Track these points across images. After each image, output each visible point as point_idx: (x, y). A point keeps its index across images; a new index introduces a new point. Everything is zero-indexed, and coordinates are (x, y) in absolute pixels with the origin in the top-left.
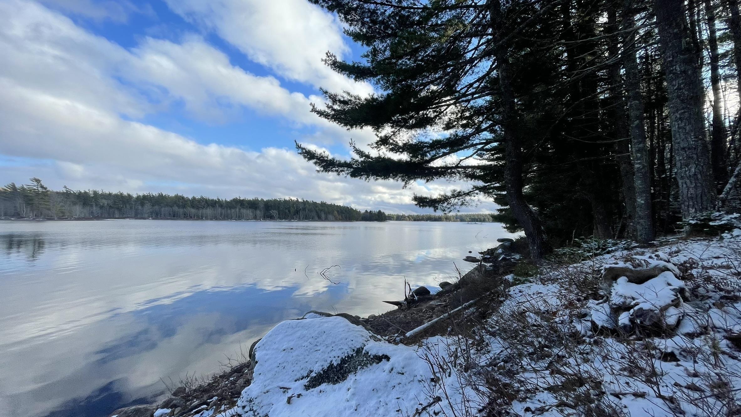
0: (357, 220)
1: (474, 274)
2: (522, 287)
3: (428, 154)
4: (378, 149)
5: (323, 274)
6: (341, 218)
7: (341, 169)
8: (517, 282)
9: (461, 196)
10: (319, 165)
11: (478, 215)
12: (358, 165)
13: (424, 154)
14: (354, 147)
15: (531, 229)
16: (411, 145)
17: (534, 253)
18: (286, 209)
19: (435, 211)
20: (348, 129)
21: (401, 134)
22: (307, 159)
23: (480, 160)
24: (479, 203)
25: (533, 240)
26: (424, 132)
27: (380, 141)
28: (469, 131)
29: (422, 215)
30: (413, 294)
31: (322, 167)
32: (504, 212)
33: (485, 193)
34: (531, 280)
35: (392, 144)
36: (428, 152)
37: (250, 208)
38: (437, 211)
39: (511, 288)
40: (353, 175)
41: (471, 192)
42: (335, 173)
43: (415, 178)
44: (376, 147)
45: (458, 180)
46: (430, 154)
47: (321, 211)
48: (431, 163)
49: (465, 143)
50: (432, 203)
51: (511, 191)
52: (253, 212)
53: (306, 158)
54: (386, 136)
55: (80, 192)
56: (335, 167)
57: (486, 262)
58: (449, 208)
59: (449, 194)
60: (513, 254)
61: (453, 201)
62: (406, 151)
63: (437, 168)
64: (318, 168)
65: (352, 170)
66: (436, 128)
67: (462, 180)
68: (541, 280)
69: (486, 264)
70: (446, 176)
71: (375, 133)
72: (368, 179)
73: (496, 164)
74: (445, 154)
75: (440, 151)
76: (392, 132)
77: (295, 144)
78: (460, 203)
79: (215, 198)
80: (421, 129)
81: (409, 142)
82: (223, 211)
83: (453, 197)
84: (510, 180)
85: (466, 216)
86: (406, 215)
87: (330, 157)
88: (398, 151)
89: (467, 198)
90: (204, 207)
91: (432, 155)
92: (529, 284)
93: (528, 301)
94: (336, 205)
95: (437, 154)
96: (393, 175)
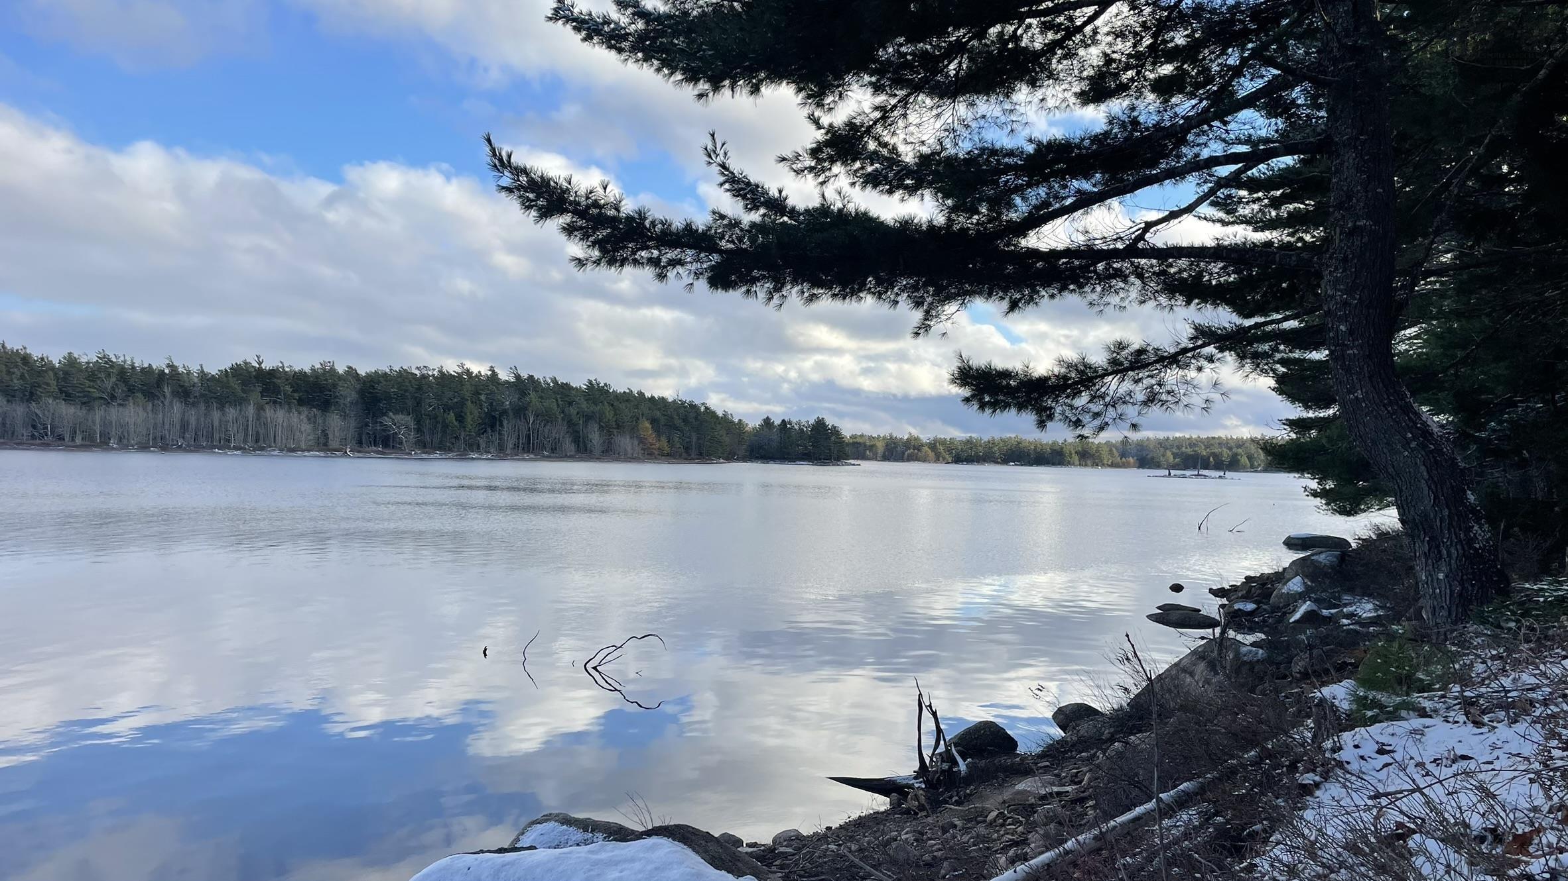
0: (731, 457)
1: (1192, 674)
2: (1390, 730)
3: (1018, 200)
4: (821, 179)
5: (592, 669)
6: (667, 450)
7: (671, 254)
8: (1369, 714)
9: (1145, 366)
10: (585, 237)
11: (1209, 443)
12: (740, 239)
13: (1001, 201)
14: (723, 166)
15: (1427, 503)
16: (951, 161)
17: (1434, 596)
18: (447, 408)
19: (1041, 424)
20: (701, 96)
21: (913, 118)
22: (534, 213)
23: (1224, 223)
24: (1216, 396)
25: (1434, 543)
26: (1004, 111)
27: (827, 143)
28: (1184, 106)
29: (986, 438)
30: (948, 751)
31: (594, 244)
32: (1314, 433)
33: (1242, 357)
34: (1427, 704)
35: (874, 157)
36: (1019, 190)
37: (301, 402)
38: (1049, 424)
39: (1346, 736)
40: (721, 279)
41: (1185, 351)
42: (648, 272)
43: (962, 295)
44: (811, 169)
45: (1135, 305)
46: (1024, 199)
47: (588, 418)
48: (1032, 233)
49: (1167, 156)
50: (1028, 394)
51: (1347, 346)
52: (312, 420)
53: (529, 207)
54: (851, 125)
56: (647, 248)
57: (1240, 629)
58: (1096, 415)
59: (1099, 359)
60: (1347, 598)
61: (1113, 386)
62: (930, 185)
63: (1054, 254)
64: (576, 248)
65: (715, 258)
66: (1050, 92)
67: (1151, 304)
68: (1468, 705)
69: (1240, 637)
70: (1087, 289)
71: (806, 111)
72: (776, 296)
73: (1287, 239)
74: (1085, 201)
75: (1065, 187)
76: (876, 108)
77: (488, 149)
78: (1140, 396)
79: (159, 363)
80: (993, 98)
81: (944, 149)
82: (193, 416)
83: (1115, 372)
84: (1345, 304)
85: (1164, 444)
86: (925, 437)
87: (628, 207)
88: (901, 186)
89: (1171, 376)
90: (113, 397)
91: (1034, 202)
92: (1417, 722)
93: (1419, 790)
94: (648, 395)
95: (1056, 197)
96: (879, 282)
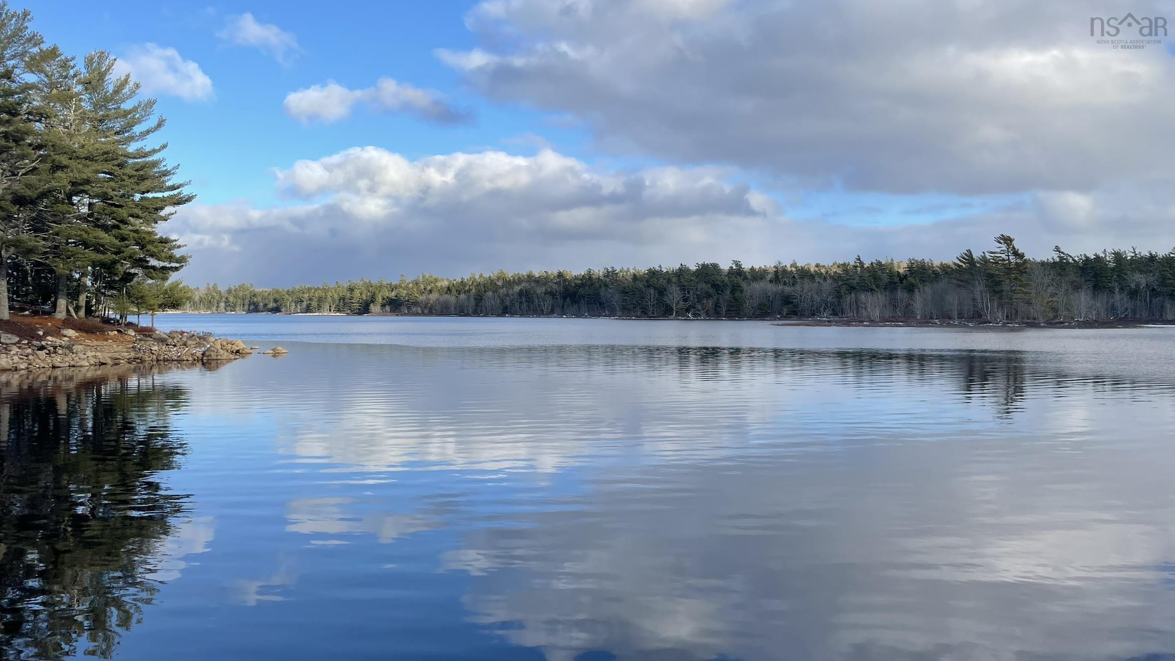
55: (1087, 258)
